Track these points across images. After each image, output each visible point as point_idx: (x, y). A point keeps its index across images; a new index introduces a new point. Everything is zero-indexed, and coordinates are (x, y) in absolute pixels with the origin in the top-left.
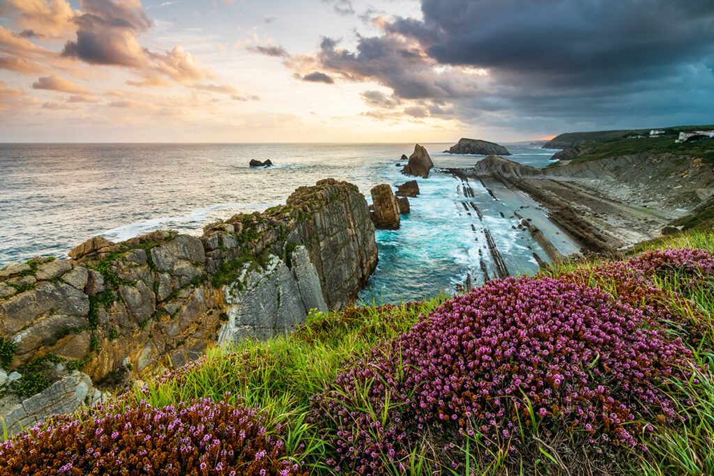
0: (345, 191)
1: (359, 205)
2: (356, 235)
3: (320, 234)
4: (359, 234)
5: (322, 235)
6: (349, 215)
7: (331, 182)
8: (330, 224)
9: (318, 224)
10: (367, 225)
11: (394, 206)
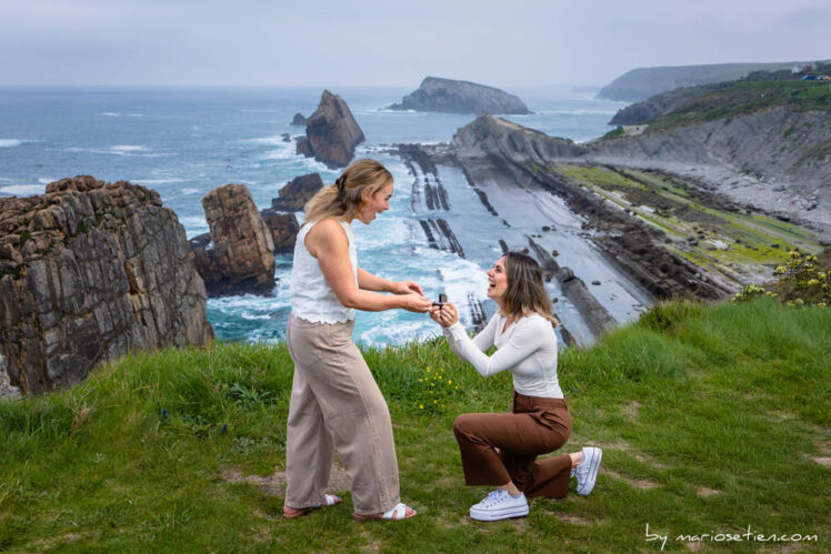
0: (123, 205)
1: (160, 237)
2: (152, 309)
3: (46, 312)
4: (160, 306)
5: (50, 315)
6: (133, 260)
7: (86, 185)
8: (77, 285)
9: (42, 289)
10: (184, 284)
11: (260, 235)
